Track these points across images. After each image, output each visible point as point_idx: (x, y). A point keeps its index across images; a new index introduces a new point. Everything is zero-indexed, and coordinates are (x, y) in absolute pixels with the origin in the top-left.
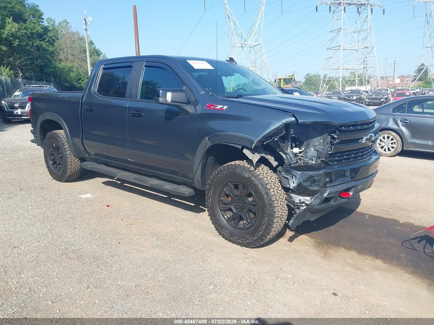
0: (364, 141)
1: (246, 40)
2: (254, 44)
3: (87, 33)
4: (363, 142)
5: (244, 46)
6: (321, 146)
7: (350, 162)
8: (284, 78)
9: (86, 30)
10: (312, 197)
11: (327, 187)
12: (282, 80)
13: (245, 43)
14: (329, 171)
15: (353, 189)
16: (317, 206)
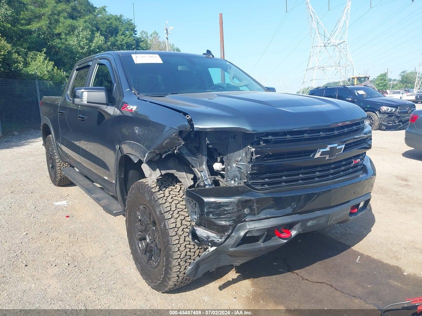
0: (318, 155)
1: (329, 39)
2: (338, 42)
3: (168, 41)
4: (316, 157)
5: (327, 44)
6: (243, 162)
7: (297, 185)
8: (358, 76)
9: (167, 39)
10: (222, 234)
11: (245, 221)
12: (356, 79)
13: (329, 42)
14: (248, 198)
15: (298, 226)
16: (231, 248)
